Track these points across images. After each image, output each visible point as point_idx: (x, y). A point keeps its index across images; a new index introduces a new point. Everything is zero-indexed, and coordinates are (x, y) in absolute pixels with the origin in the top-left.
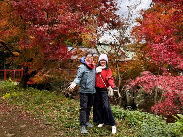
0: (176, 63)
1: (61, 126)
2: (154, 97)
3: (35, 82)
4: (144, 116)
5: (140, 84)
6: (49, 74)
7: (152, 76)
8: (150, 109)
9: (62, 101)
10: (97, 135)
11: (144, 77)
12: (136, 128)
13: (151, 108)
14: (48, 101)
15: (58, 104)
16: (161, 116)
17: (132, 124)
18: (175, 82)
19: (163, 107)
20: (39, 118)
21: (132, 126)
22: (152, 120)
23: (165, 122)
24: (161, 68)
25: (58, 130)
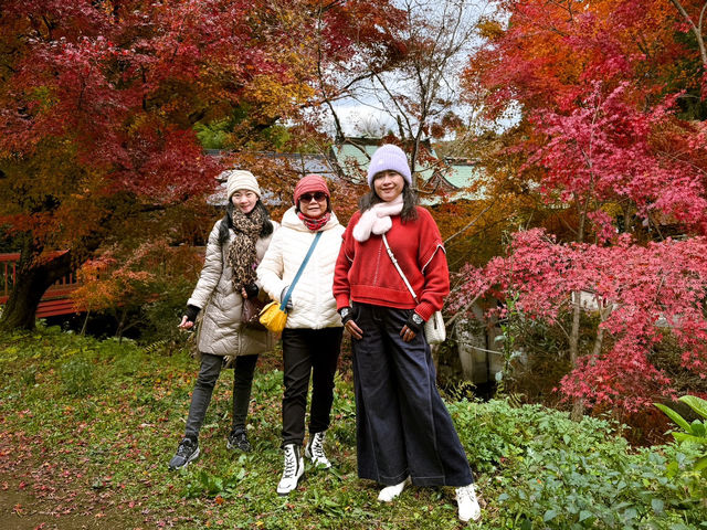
0: (647, 190)
1: (163, 489)
2: (567, 346)
3: (76, 307)
4: (531, 424)
5: (506, 286)
6: (136, 267)
7: (557, 247)
8: (555, 389)
9: (181, 380)
10: (326, 521)
11: (522, 254)
12: (499, 478)
13: (558, 385)
14: (118, 383)
15: (160, 394)
16: (601, 418)
17: (481, 460)
18: (651, 268)
19: (607, 378)
20: (70, 459)
21: (483, 471)
22: (567, 439)
23: (624, 441)
24: (590, 216)
25: (146, 512)
